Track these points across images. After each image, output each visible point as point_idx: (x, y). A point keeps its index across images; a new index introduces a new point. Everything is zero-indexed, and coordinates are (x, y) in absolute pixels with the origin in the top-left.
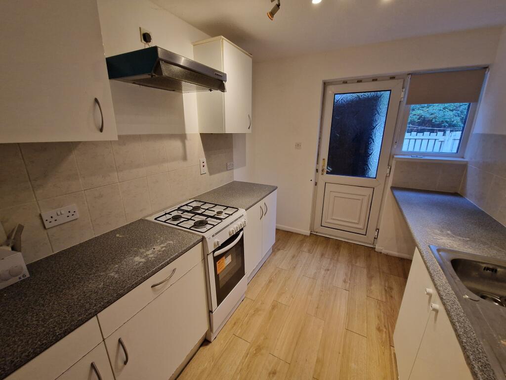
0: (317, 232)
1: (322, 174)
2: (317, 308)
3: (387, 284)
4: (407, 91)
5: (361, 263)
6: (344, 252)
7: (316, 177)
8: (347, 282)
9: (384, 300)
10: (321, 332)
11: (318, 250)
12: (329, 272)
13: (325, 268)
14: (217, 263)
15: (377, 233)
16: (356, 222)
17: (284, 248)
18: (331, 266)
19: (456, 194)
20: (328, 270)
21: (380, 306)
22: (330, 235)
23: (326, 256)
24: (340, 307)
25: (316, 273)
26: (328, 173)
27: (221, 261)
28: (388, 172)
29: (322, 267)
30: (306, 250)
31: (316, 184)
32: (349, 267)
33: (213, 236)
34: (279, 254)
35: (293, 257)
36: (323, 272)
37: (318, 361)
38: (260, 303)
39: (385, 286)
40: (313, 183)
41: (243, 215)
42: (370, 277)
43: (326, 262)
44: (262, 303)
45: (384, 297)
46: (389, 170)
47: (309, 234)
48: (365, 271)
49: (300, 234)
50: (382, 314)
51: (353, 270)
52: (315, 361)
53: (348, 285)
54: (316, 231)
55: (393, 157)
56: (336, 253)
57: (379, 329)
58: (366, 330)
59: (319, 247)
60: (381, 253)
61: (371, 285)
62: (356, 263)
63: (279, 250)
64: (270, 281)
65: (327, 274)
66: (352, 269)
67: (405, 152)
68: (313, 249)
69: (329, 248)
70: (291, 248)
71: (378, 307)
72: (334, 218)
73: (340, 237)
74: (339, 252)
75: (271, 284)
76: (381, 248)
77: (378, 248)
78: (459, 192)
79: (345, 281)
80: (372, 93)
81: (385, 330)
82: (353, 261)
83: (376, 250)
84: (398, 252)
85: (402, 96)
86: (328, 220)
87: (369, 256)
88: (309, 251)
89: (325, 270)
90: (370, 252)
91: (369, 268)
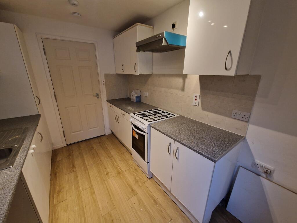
38: (140, 185)
44: (139, 186)
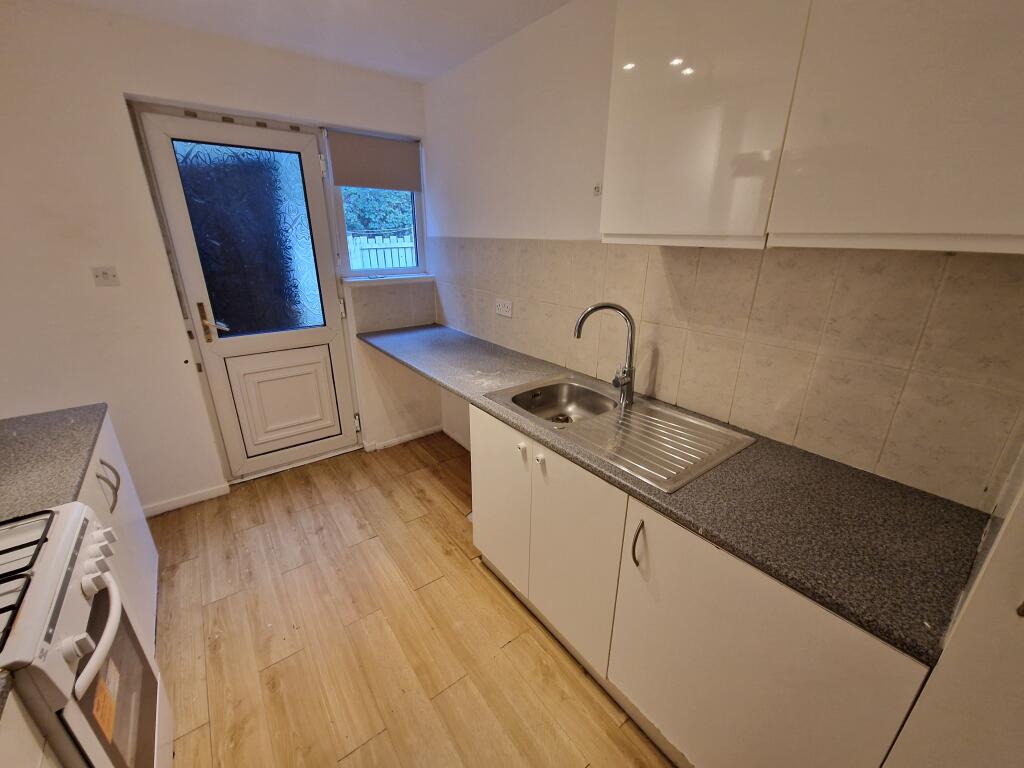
0: (242, 477)
1: (209, 340)
2: (353, 602)
3: (414, 490)
4: (329, 161)
5: (361, 484)
6: (322, 481)
7: (197, 351)
8: (365, 525)
9: (426, 512)
10: (390, 630)
11: (274, 508)
12: (325, 531)
13: (313, 530)
14: (94, 712)
15: (357, 422)
16: (318, 416)
17: (185, 553)
18: (321, 519)
19: (435, 325)
20: (321, 529)
21: (427, 523)
22: (276, 467)
23: (298, 508)
24: (385, 569)
25: (303, 551)
26: (221, 333)
27: (99, 698)
28: (342, 310)
29: (306, 531)
30: (245, 523)
31: (200, 368)
32: (349, 501)
33: (48, 638)
34: (185, 577)
35: (228, 557)
36: (314, 539)
37: (417, 671)
38: (230, 711)
39: (414, 493)
40: (192, 366)
41: (86, 520)
42: (389, 494)
43: (306, 520)
45: (422, 508)
46: (342, 306)
47: (228, 490)
48: (376, 490)
49: (203, 502)
50: (437, 532)
51: (359, 500)
52: (414, 675)
53: (369, 528)
54: (240, 473)
55: (342, 282)
56: (311, 492)
57: (448, 553)
58: (437, 569)
59: (270, 501)
60: (375, 451)
61: (397, 505)
62: (354, 487)
63: (174, 568)
64: (214, 647)
65: (323, 537)
66: (356, 500)
67: (356, 271)
68: (262, 515)
69: (290, 491)
70: (204, 541)
71: (426, 525)
72: (270, 428)
73: (298, 461)
74: (315, 486)
75: (223, 649)
76: (374, 443)
77: (369, 446)
78: (436, 321)
79: (361, 527)
80: (264, 152)
81: (453, 548)
82: (349, 487)
83: (367, 450)
84: (398, 436)
85: (323, 168)
86: (260, 440)
87: (364, 466)
88: (256, 522)
89: (317, 533)
90: (359, 457)
91: (376, 482)
